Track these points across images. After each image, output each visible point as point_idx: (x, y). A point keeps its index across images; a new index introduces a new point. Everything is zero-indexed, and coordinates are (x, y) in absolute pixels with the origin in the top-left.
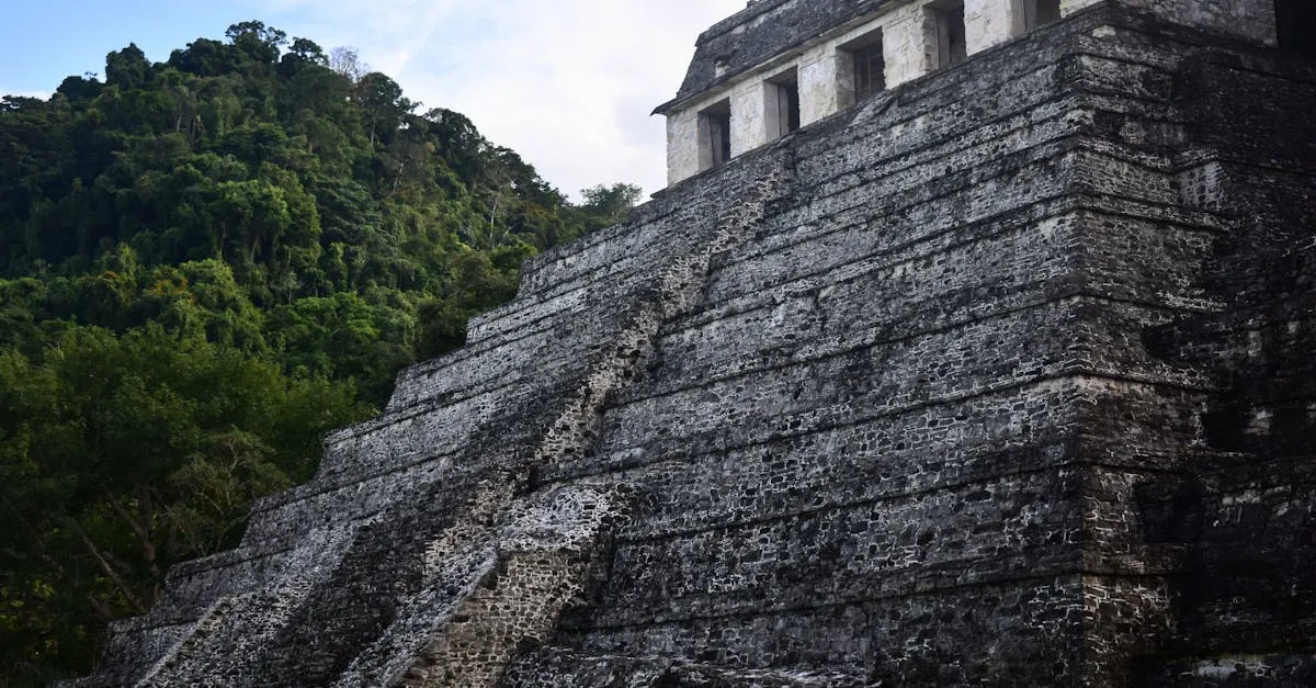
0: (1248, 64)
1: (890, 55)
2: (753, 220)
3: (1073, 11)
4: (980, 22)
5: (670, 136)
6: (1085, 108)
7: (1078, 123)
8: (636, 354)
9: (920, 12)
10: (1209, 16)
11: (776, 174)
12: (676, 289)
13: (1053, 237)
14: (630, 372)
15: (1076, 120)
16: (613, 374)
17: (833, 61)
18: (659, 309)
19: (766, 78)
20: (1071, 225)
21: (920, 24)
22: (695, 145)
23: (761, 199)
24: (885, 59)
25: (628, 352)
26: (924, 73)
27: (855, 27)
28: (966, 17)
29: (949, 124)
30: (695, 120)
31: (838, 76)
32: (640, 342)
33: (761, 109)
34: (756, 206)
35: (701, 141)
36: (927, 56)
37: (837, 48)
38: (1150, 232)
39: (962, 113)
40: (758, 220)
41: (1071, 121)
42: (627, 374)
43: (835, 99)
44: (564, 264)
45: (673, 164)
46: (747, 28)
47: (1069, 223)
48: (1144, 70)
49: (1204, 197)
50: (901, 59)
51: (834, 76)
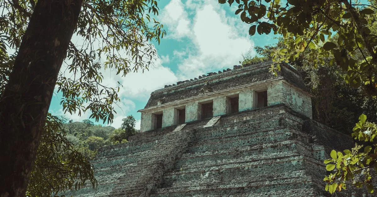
0: (319, 125)
1: (215, 107)
2: (185, 147)
3: (271, 105)
4: (243, 103)
5: (142, 118)
6: (291, 132)
7: (289, 136)
8: (158, 180)
9: (225, 98)
10: (300, 110)
11: (191, 135)
12: (168, 163)
13: (296, 165)
14: (157, 185)
15: (289, 135)
16: (152, 185)
17: (197, 106)
18: (164, 168)
19: (175, 107)
20: (301, 163)
21: (225, 101)
22: (150, 122)
23: (187, 141)
24: (213, 108)
25: (156, 179)
26: (225, 114)
27: (205, 98)
28: (239, 101)
29: (245, 130)
30: (151, 115)
31: (198, 110)
32: (159, 177)
33: (173, 115)
34: (186, 143)
35: (152, 121)
36: (226, 109)
37: (198, 103)
38: (316, 166)
39: (249, 127)
40: (186, 147)
41: (287, 135)
42: (156, 185)
43: (197, 116)
44: (114, 150)
45: (142, 126)
46: (168, 93)
47: (301, 162)
48: (297, 123)
49: (320, 158)
50: (218, 109)
51: (197, 110)
